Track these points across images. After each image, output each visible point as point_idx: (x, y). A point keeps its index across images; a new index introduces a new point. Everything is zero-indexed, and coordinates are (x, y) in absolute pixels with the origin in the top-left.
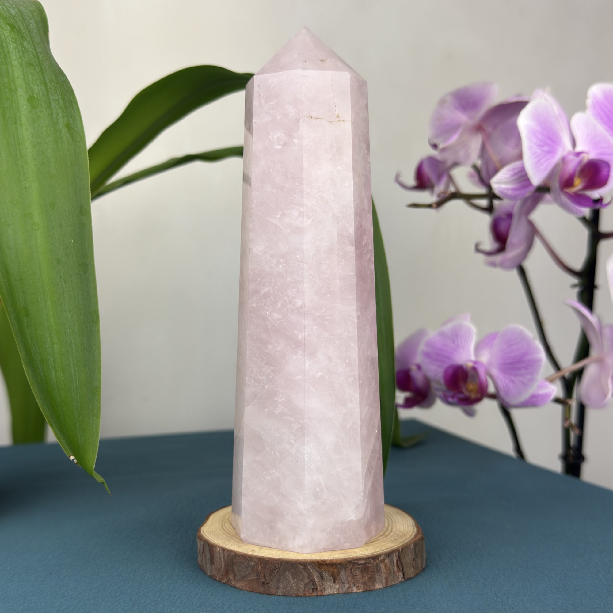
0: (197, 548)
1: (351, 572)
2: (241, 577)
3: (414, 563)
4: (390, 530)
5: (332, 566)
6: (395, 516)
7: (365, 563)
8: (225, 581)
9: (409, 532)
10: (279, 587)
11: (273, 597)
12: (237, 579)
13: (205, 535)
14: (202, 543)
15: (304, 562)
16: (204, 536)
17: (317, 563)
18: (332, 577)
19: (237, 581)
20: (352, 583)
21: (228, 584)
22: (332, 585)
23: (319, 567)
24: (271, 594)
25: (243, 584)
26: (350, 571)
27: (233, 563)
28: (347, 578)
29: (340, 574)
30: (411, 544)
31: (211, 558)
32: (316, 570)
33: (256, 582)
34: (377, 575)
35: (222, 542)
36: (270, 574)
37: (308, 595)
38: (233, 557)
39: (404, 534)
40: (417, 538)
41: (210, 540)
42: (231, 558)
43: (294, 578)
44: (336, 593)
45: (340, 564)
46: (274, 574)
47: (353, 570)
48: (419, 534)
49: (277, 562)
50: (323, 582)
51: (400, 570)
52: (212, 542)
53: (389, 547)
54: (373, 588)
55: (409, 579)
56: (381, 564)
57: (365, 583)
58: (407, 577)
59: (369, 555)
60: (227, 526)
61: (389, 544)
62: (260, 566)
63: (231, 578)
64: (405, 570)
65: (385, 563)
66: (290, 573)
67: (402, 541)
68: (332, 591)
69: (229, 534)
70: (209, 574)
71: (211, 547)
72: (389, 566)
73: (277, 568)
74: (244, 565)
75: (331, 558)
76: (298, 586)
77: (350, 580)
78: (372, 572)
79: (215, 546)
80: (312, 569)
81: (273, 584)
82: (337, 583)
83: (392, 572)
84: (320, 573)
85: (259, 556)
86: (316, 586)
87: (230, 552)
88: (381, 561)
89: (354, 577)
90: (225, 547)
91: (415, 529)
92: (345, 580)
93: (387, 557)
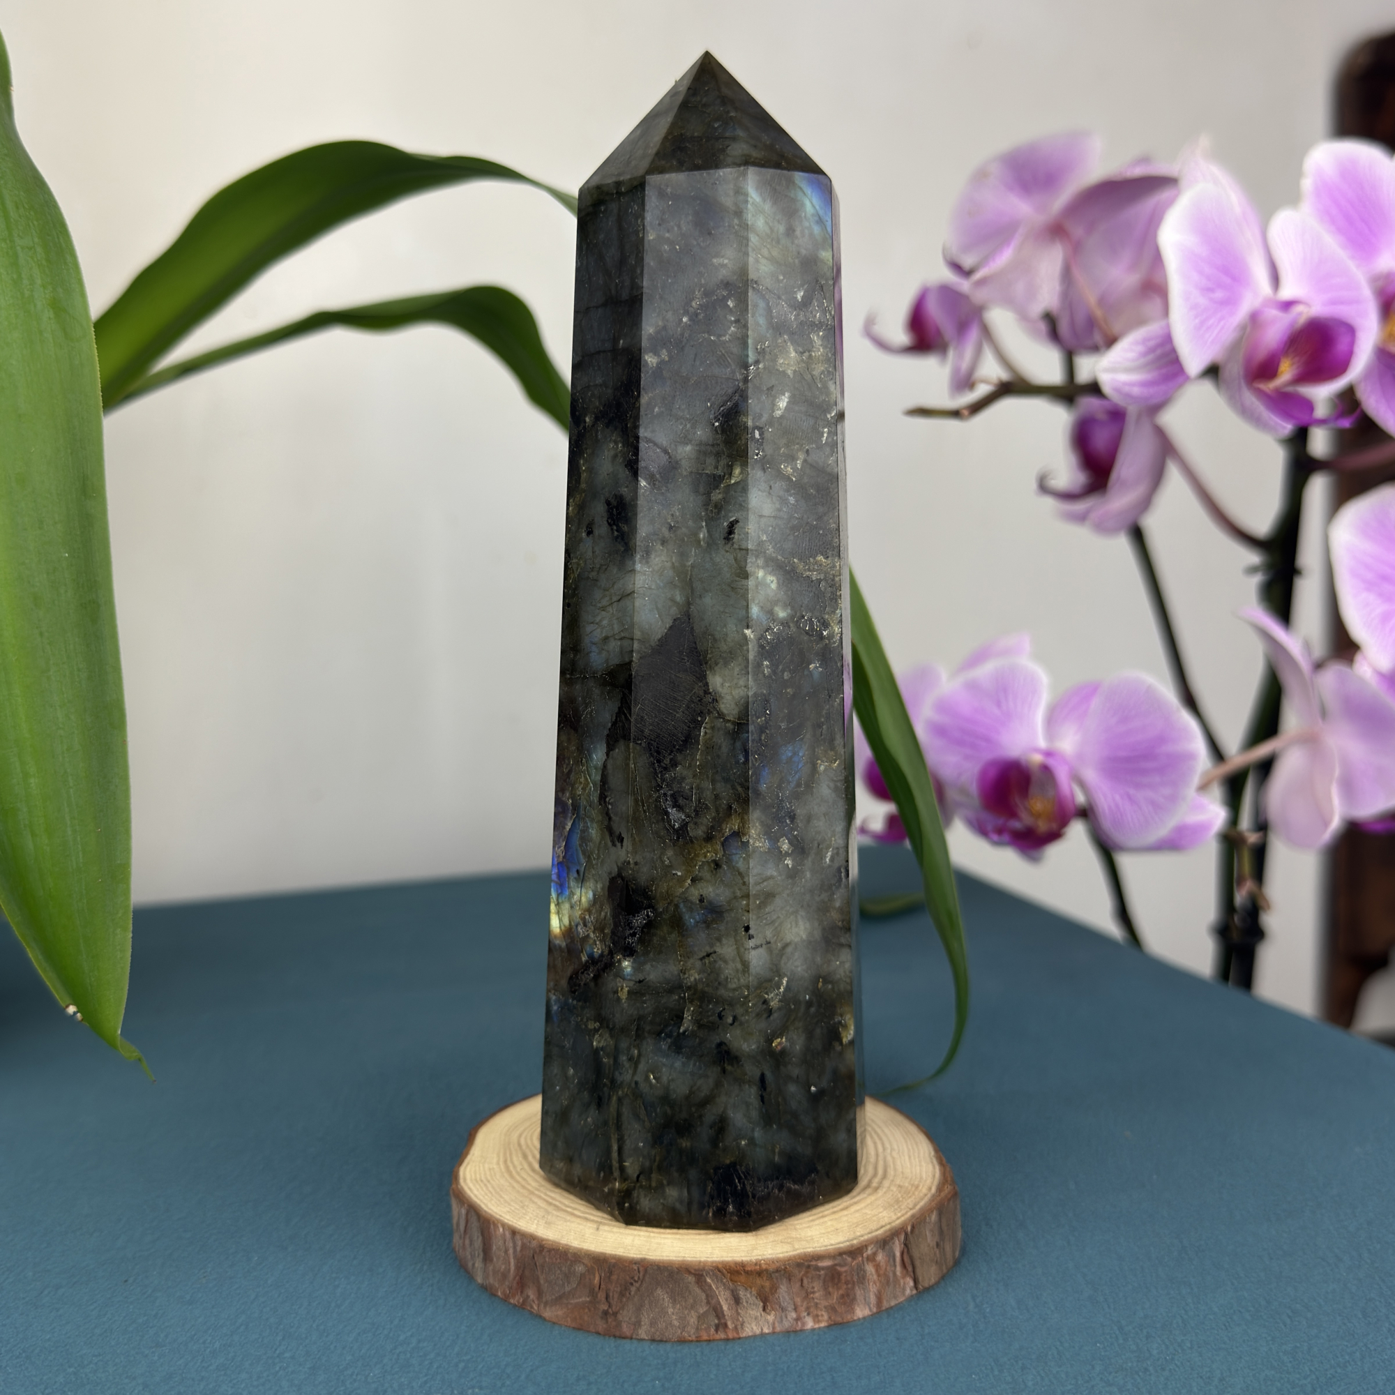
0: (451, 1220)
1: (802, 1285)
2: (554, 1297)
3: (938, 1255)
4: (880, 1172)
5: (760, 1276)
6: (886, 1130)
7: (836, 1265)
8: (518, 1302)
9: (924, 1177)
10: (640, 1321)
11: (627, 1345)
12: (544, 1300)
13: (471, 1191)
14: (463, 1211)
15: (697, 1268)
16: (468, 1191)
17: (726, 1270)
18: (759, 1299)
19: (546, 1304)
20: (803, 1309)
21: (524, 1309)
22: (759, 1314)
23: (731, 1280)
24: (623, 1336)
25: (559, 1313)
26: (800, 1283)
27: (536, 1264)
28: (792, 1299)
29: (776, 1290)
30: (932, 1212)
31: (484, 1247)
32: (724, 1284)
33: (590, 1310)
34: (859, 1288)
35: (509, 1212)
36: (622, 1294)
37: (706, 1338)
38: (535, 1252)
39: (912, 1185)
40: (942, 1194)
41: (483, 1206)
42: (532, 1252)
43: (675, 1302)
44: (767, 1332)
45: (777, 1271)
46: (629, 1294)
47: (805, 1281)
48: (947, 1183)
49: (635, 1267)
50: (739, 1309)
51: (907, 1270)
52: (485, 1211)
53: (884, 1224)
54: (849, 1317)
56: (868, 1264)
57: (832, 1309)
58: (922, 1286)
59: (842, 1245)
60: (516, 1163)
61: (885, 1214)
62: (597, 1272)
63: (532, 1297)
64: (919, 1273)
65: (875, 1261)
66: (667, 1293)
67: (911, 1206)
68: (758, 1329)
69: (523, 1187)
70: (479, 1280)
71: (483, 1223)
72: (883, 1268)
73: (635, 1281)
74: (561, 1271)
75: (757, 1257)
76: (682, 1319)
77: (799, 1304)
78: (847, 1283)
79: (494, 1222)
80: (714, 1283)
81: (626, 1316)
82: (770, 1311)
83: (891, 1279)
84: (732, 1291)
85: (594, 1252)
86: (725, 1319)
87: (529, 1238)
88: (868, 1259)
89: (807, 1296)
90: (517, 1226)
91: (937, 1168)
92: (789, 1304)
93: (880, 1248)
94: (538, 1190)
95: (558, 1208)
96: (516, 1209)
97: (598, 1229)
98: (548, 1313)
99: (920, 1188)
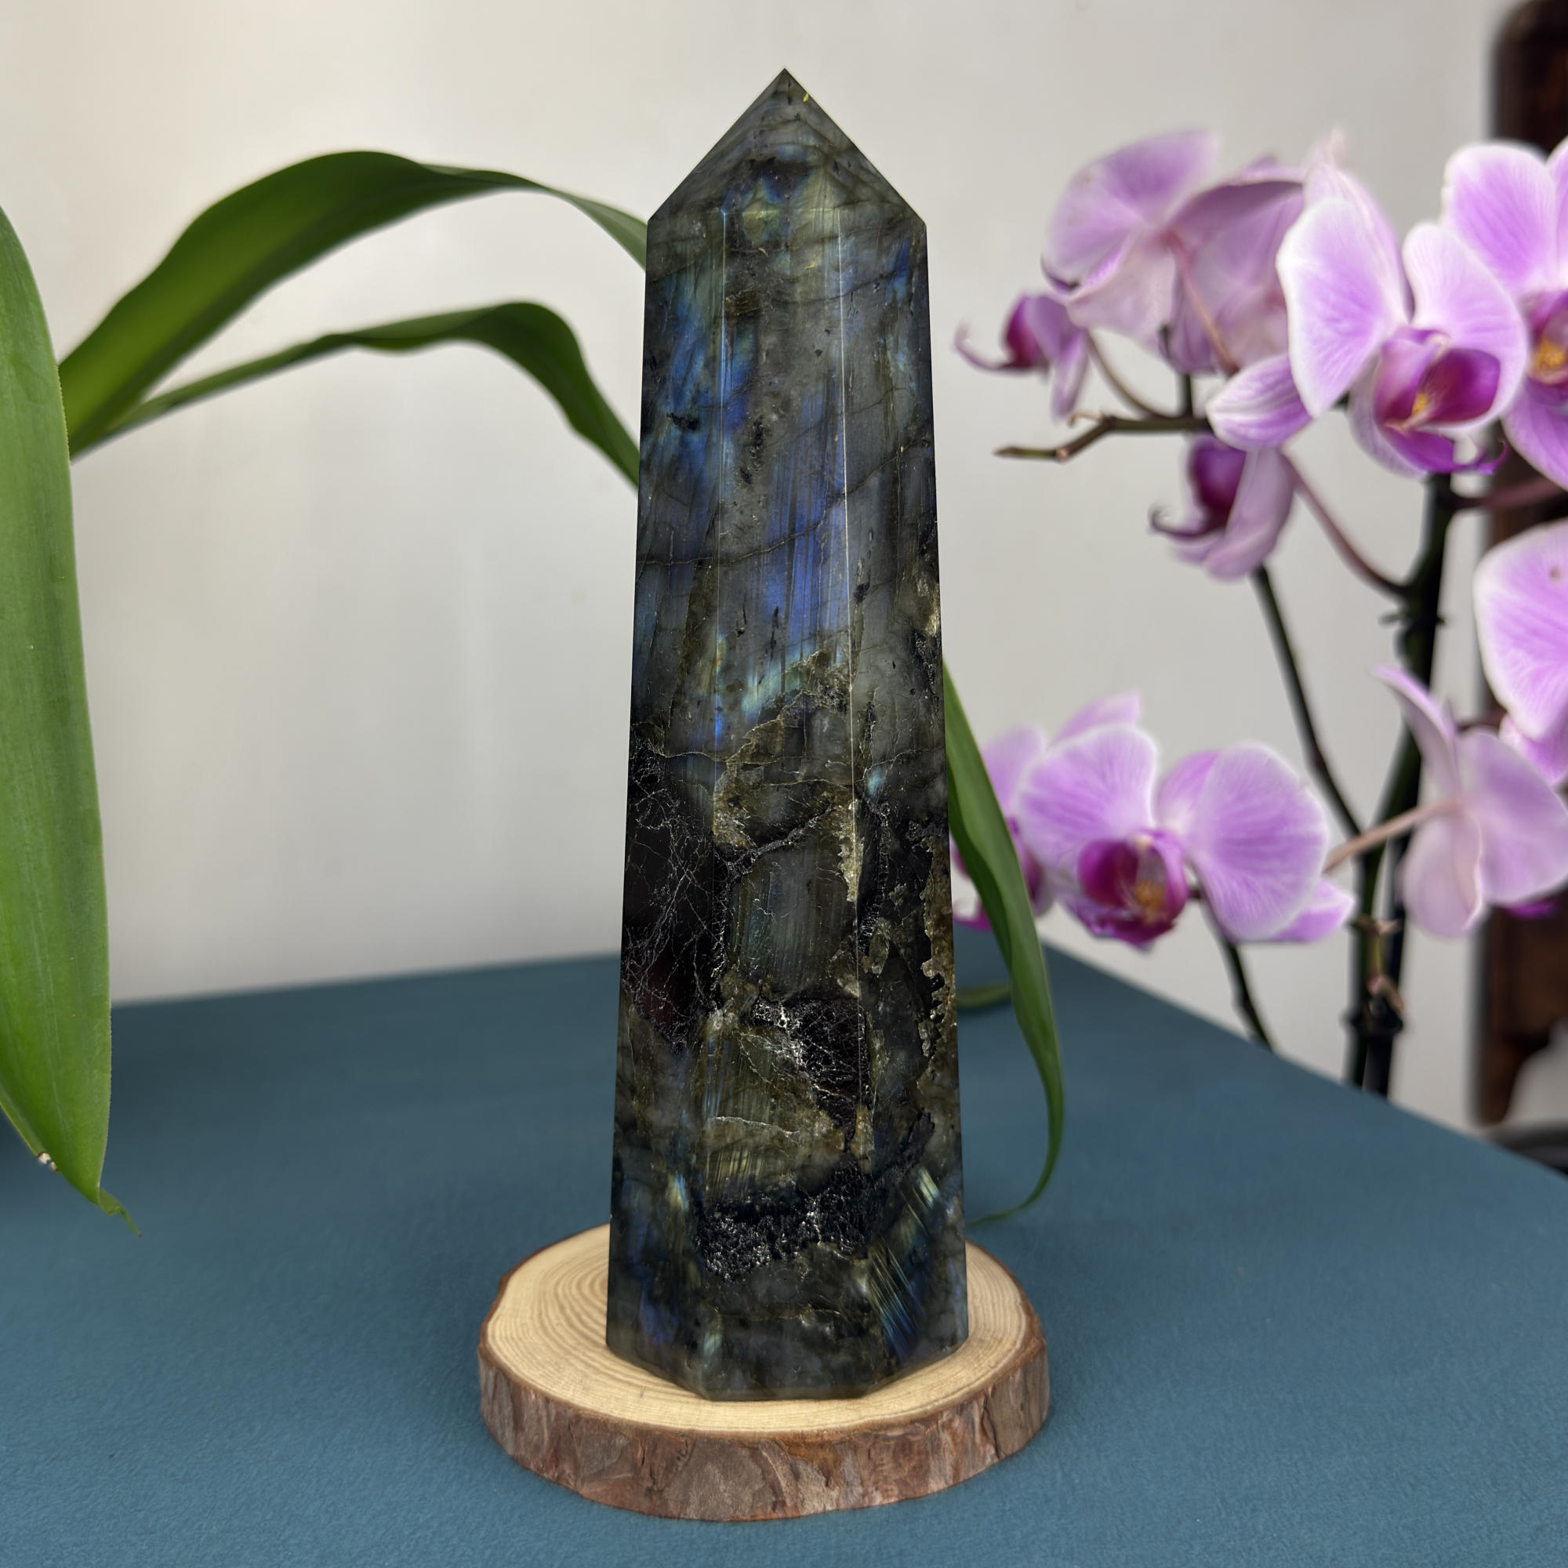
0: (478, 1384)
1: (869, 1457)
2: (592, 1472)
3: (1023, 1419)
5: (822, 1448)
7: (906, 1434)
8: (553, 1476)
9: (1009, 1329)
10: (688, 1500)
11: (674, 1526)
12: (581, 1475)
13: (499, 1349)
14: (491, 1374)
15: (751, 1440)
16: (497, 1353)
17: (784, 1442)
18: (821, 1474)
19: (583, 1479)
20: (870, 1483)
21: (559, 1484)
22: (821, 1490)
23: (790, 1453)
24: (670, 1516)
26: (867, 1454)
27: (572, 1435)
28: (858, 1472)
29: (841, 1463)
30: (1016, 1370)
31: (514, 1415)
32: (782, 1458)
33: (632, 1487)
34: (933, 1458)
36: (668, 1470)
37: (762, 1517)
38: (571, 1423)
39: (996, 1339)
40: (1027, 1350)
41: (513, 1368)
42: (567, 1422)
43: (727, 1478)
44: (830, 1509)
45: (842, 1442)
46: (677, 1469)
47: (873, 1453)
48: (1034, 1336)
49: (683, 1440)
50: (799, 1484)
51: (988, 1437)
52: (516, 1376)
53: (960, 1385)
54: (922, 1491)
56: (943, 1432)
57: (902, 1483)
58: (1005, 1454)
59: (914, 1412)
60: (552, 1317)
61: (963, 1374)
62: (640, 1448)
63: (568, 1471)
64: (1001, 1439)
65: (951, 1428)
66: (718, 1467)
67: (992, 1365)
68: (820, 1506)
69: (560, 1346)
70: (510, 1451)
71: (514, 1389)
72: (961, 1436)
73: (683, 1456)
74: (600, 1443)
75: (819, 1427)
76: (736, 1497)
77: (866, 1478)
78: (919, 1453)
79: (525, 1388)
80: (771, 1457)
81: (673, 1494)
82: (834, 1486)
83: (970, 1446)
84: (791, 1466)
85: (637, 1423)
86: (783, 1496)
87: (563, 1406)
88: (943, 1426)
89: (875, 1468)
90: (551, 1392)
92: (854, 1477)
93: (957, 1413)
94: (575, 1349)
95: (597, 1371)
96: (550, 1372)
97: (641, 1395)
98: (585, 1490)
99: (1004, 1342)
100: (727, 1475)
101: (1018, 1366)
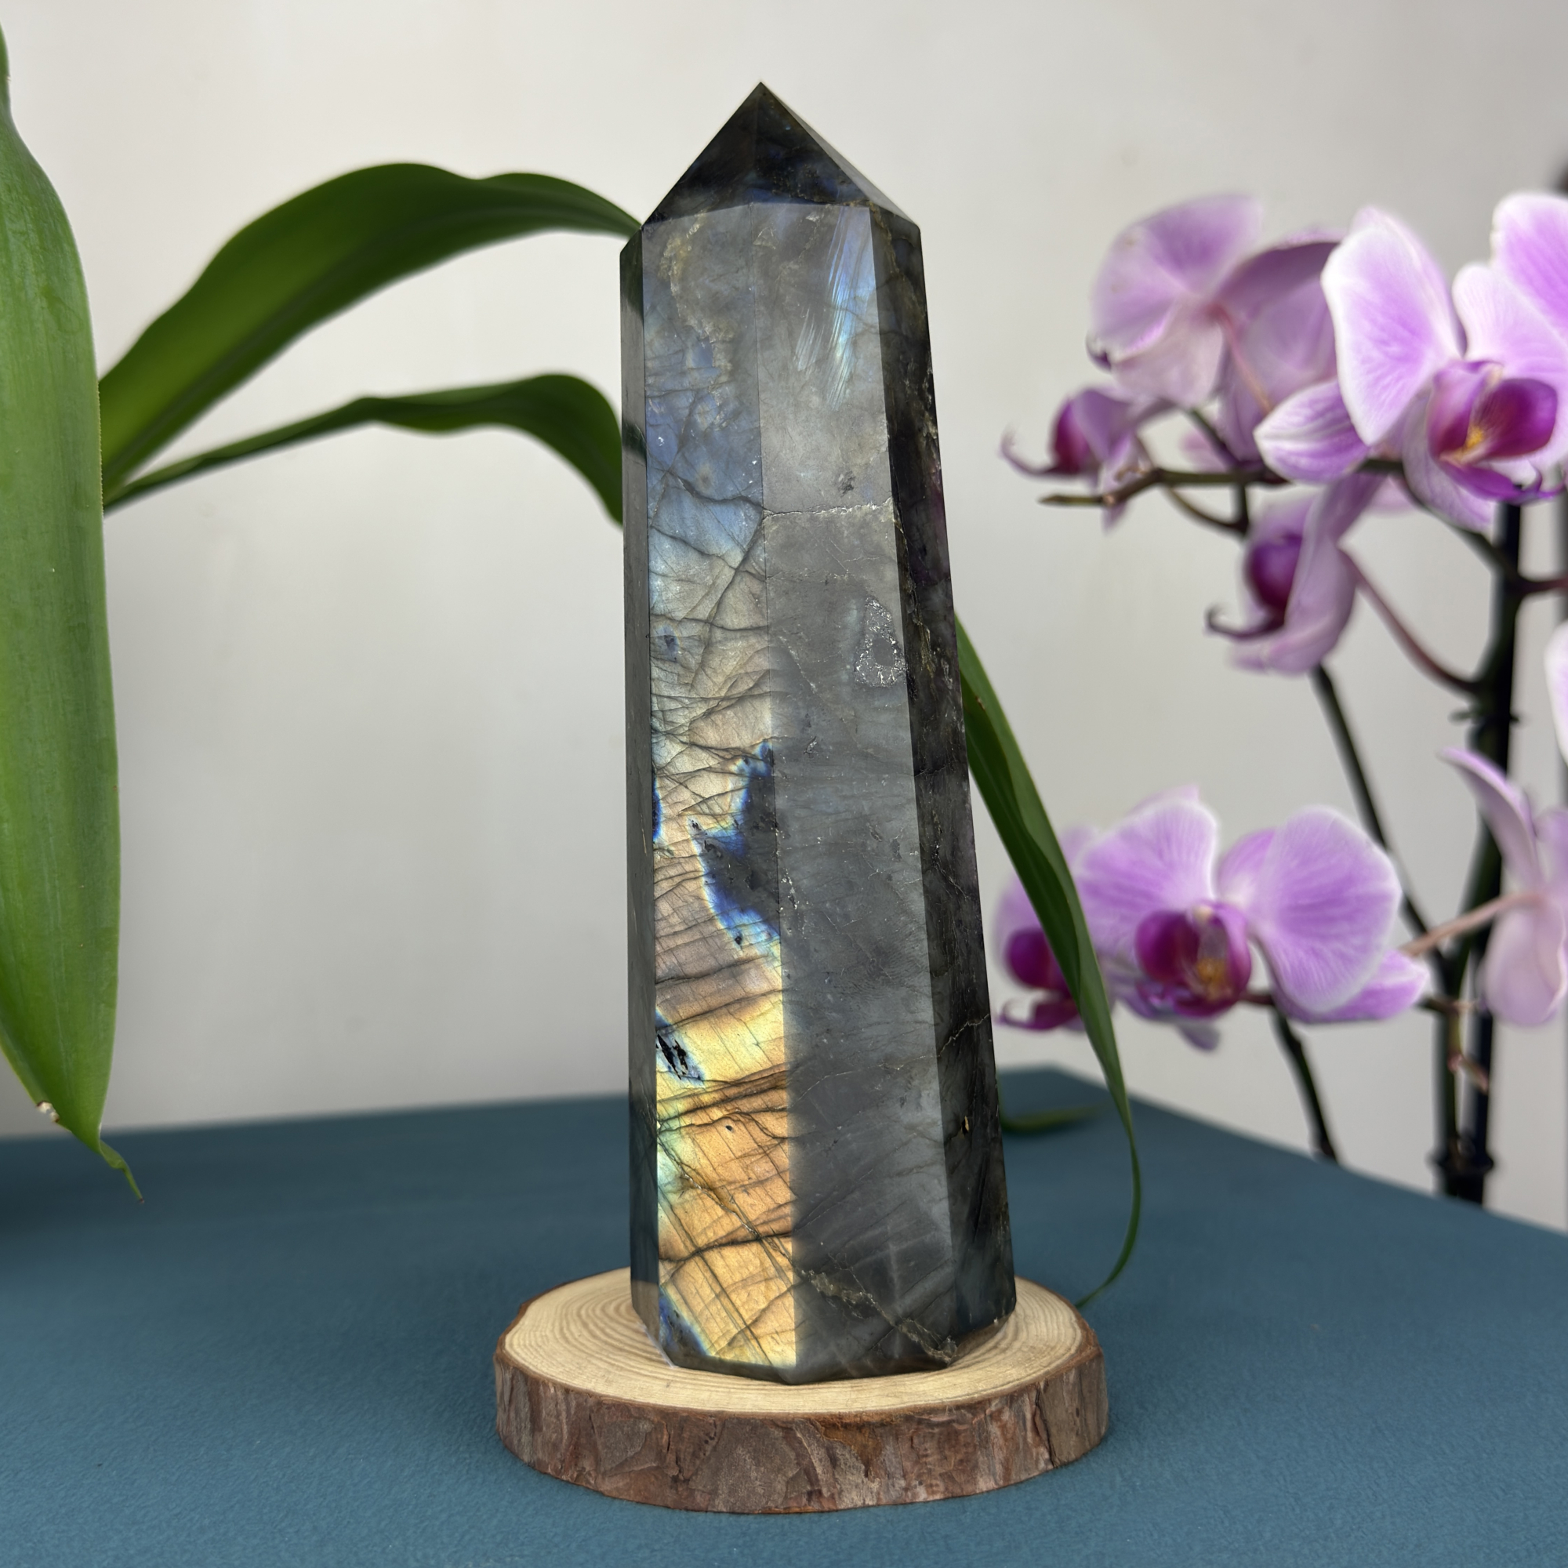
0: (494, 1394)
1: (912, 1447)
2: (614, 1465)
3: (1078, 1422)
5: (861, 1432)
7: (953, 1421)
8: (572, 1477)
9: (1063, 1338)
10: (717, 1489)
11: (701, 1517)
12: (602, 1469)
13: (518, 1354)
14: (508, 1376)
15: (785, 1420)
16: (515, 1356)
17: (820, 1422)
18: (860, 1461)
19: (604, 1474)
20: (914, 1476)
21: (578, 1485)
22: (860, 1481)
23: (826, 1435)
24: (696, 1508)
25: (621, 1484)
26: (910, 1443)
27: (593, 1427)
28: (900, 1463)
29: (881, 1450)
30: (1070, 1370)
31: (531, 1415)
32: (818, 1441)
33: (656, 1478)
34: (982, 1453)
35: (563, 1372)
36: (694, 1455)
37: (797, 1510)
38: (592, 1412)
39: (1048, 1346)
40: (1084, 1354)
41: (531, 1367)
42: (588, 1413)
43: (758, 1465)
44: (871, 1503)
45: (882, 1424)
46: (704, 1454)
47: (916, 1441)
48: (1090, 1344)
49: (711, 1421)
50: (836, 1473)
51: (1041, 1439)
52: (534, 1372)
53: (1011, 1379)
54: (969, 1490)
55: (1065, 1465)
56: (992, 1424)
57: (948, 1477)
58: (1060, 1460)
59: (960, 1399)
60: (573, 1328)
61: (1013, 1371)
62: (665, 1432)
63: (588, 1469)
64: (1054, 1442)
65: (1000, 1420)
66: (749, 1452)
67: (1044, 1365)
68: (860, 1500)
69: (581, 1351)
70: (526, 1458)
71: (531, 1384)
72: (1011, 1432)
73: (711, 1438)
74: (623, 1432)
75: (858, 1410)
76: (768, 1485)
77: (909, 1469)
78: (967, 1445)
79: (543, 1382)
80: (807, 1441)
81: (700, 1483)
82: (874, 1478)
83: (1021, 1446)
84: (827, 1449)
85: (662, 1406)
86: (819, 1485)
87: (585, 1395)
88: (991, 1416)
89: (919, 1459)
90: (571, 1384)
91: (1079, 1332)
92: (896, 1468)
93: (1007, 1404)
94: (597, 1353)
95: (622, 1369)
96: (571, 1369)
98: (607, 1486)
99: (1058, 1349)
100: (759, 1460)
101: (1073, 1367)
